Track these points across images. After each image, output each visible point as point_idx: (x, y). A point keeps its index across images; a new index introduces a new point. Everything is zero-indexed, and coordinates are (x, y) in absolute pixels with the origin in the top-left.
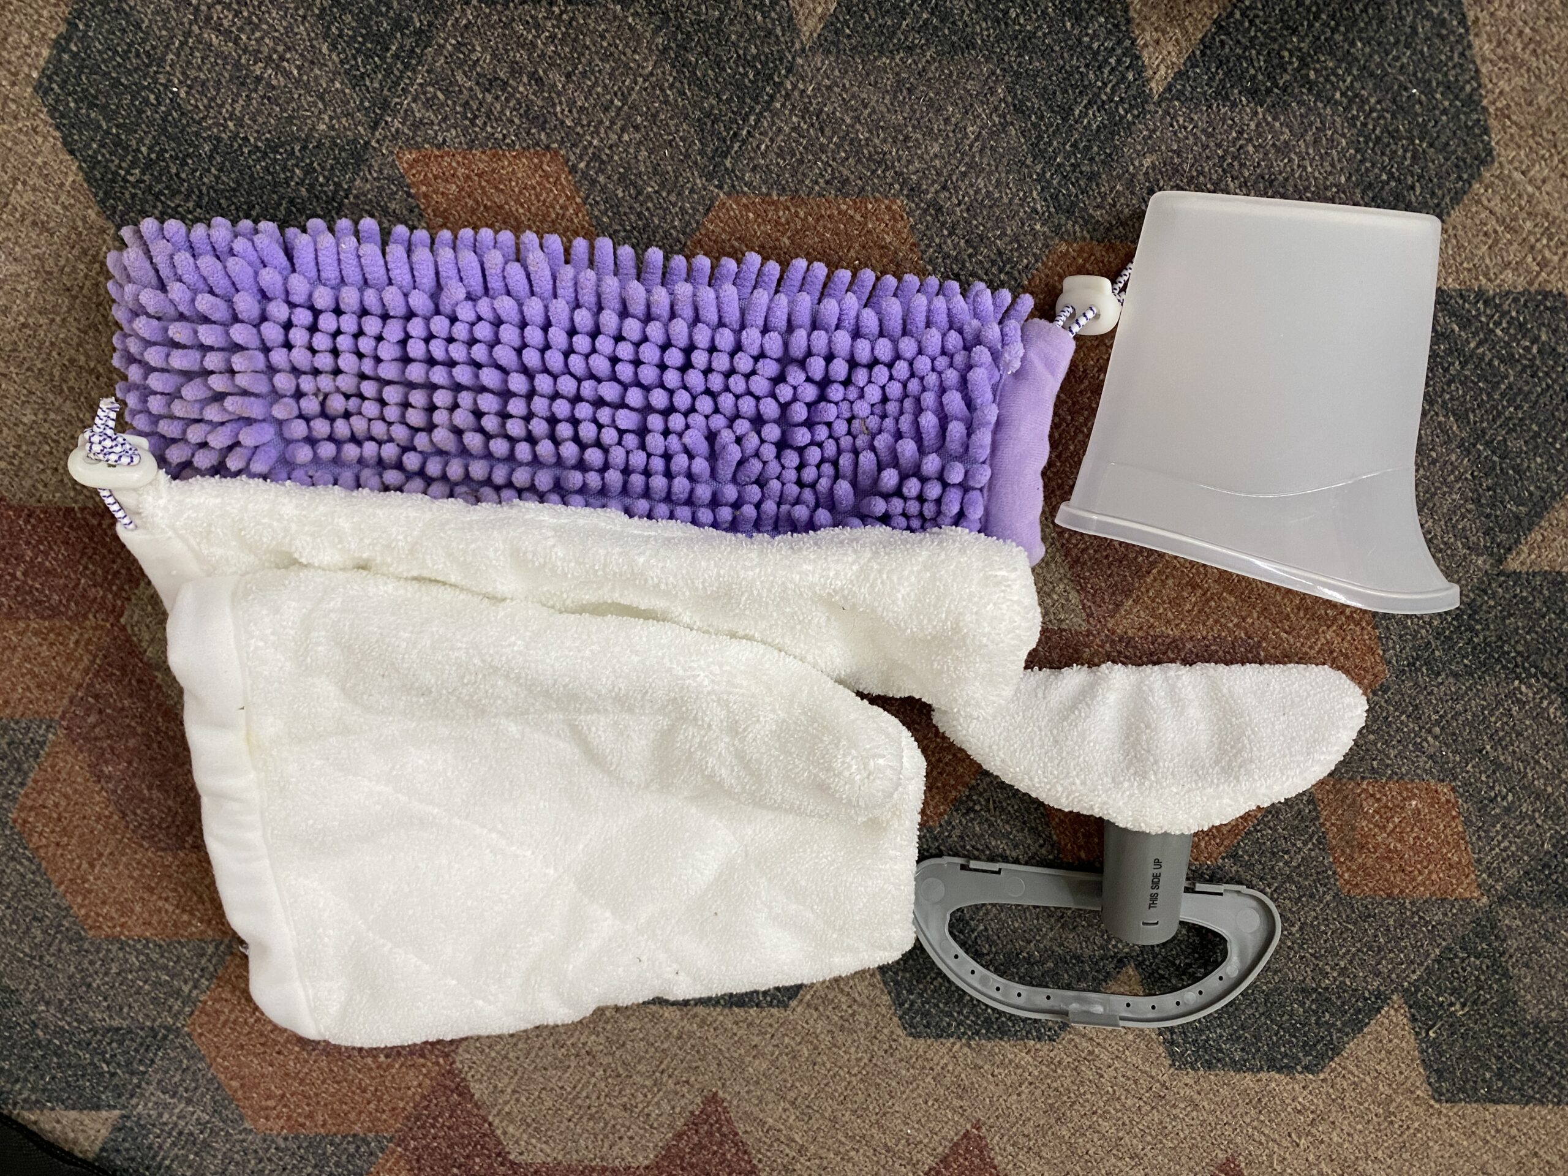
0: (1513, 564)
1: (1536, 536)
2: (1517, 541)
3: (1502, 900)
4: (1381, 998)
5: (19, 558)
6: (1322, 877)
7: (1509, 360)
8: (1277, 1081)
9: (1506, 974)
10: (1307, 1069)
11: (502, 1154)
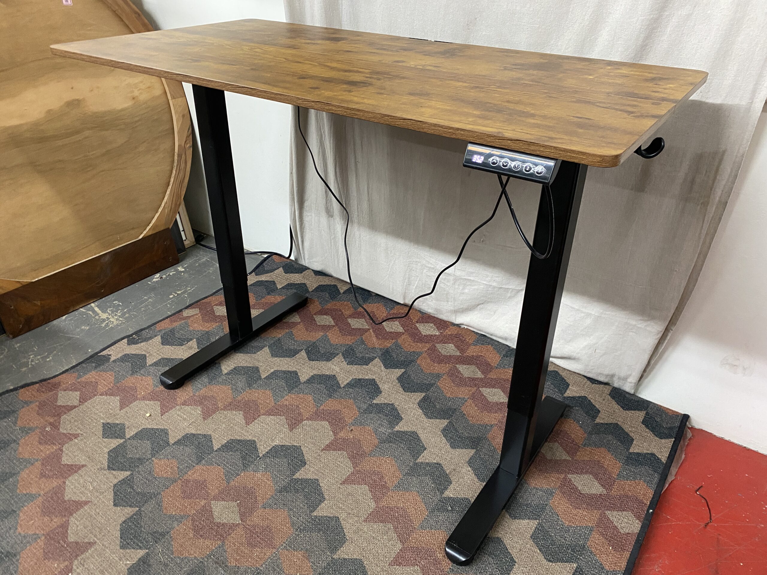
0: (138, 509)
1: (133, 513)
2: (136, 512)
3: (150, 459)
4: (173, 444)
5: (391, 515)
6: (179, 463)
7: (131, 539)
8: (193, 432)
9: (151, 448)
10: (188, 434)
11: (329, 422)
